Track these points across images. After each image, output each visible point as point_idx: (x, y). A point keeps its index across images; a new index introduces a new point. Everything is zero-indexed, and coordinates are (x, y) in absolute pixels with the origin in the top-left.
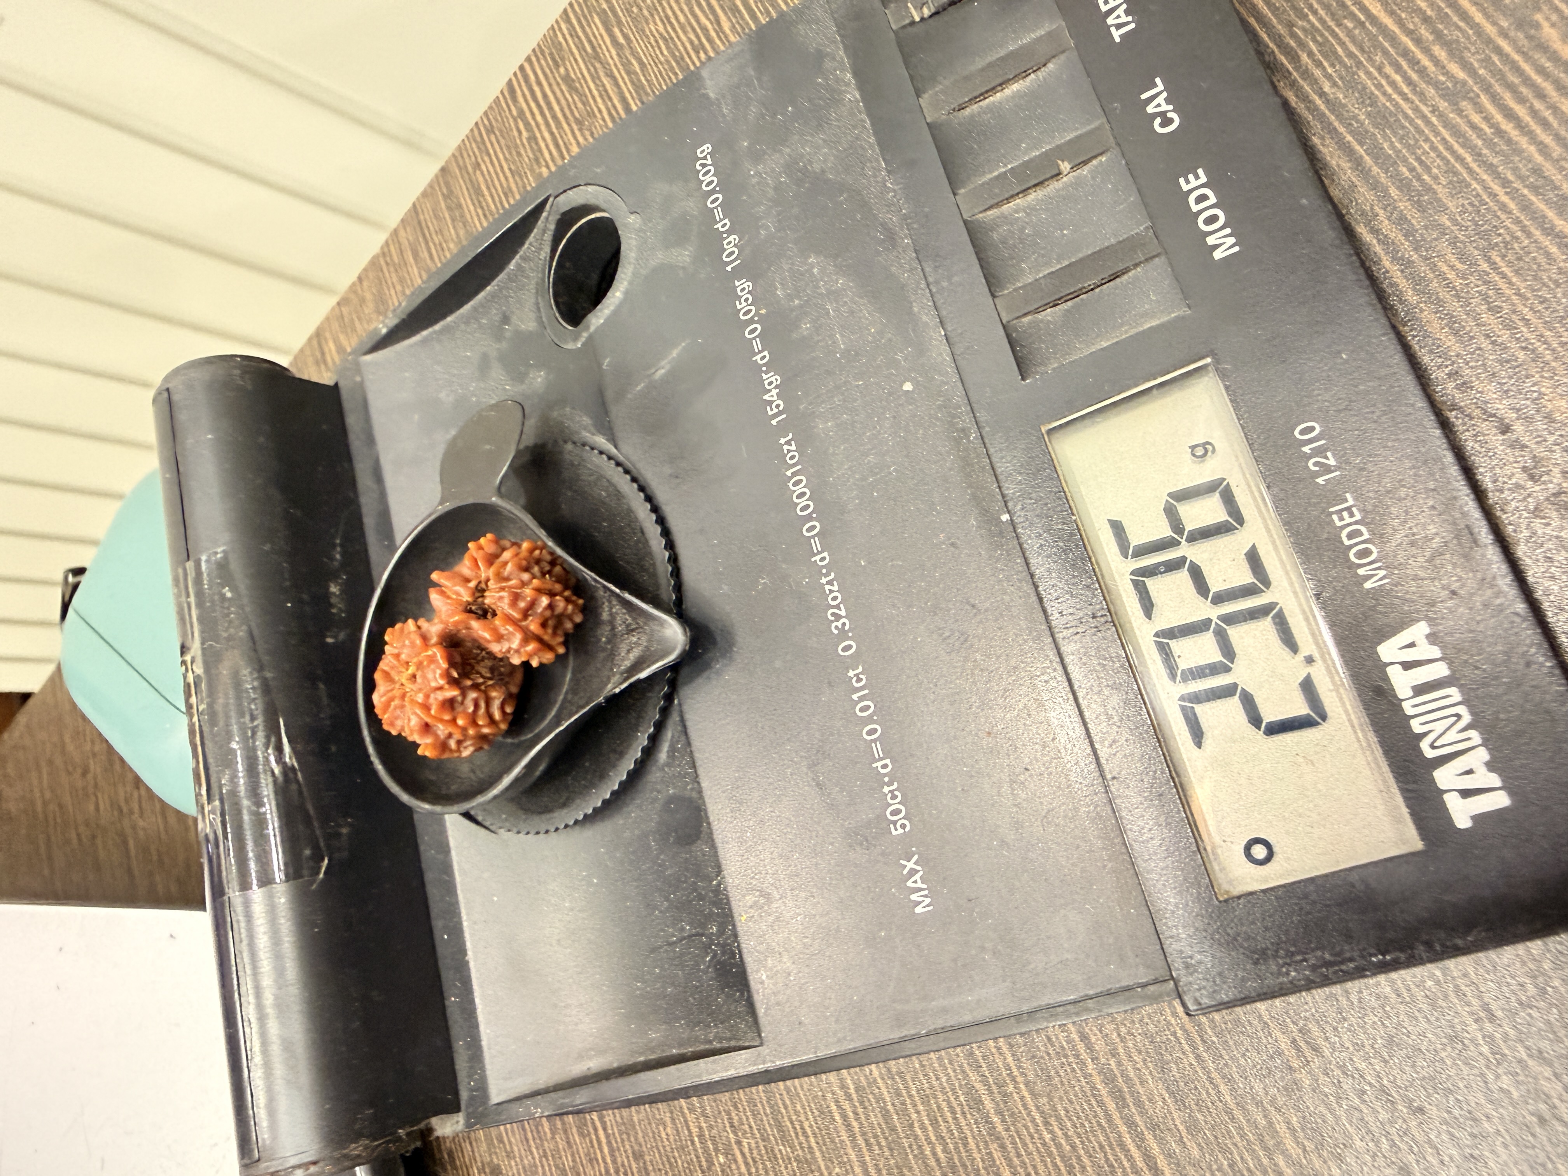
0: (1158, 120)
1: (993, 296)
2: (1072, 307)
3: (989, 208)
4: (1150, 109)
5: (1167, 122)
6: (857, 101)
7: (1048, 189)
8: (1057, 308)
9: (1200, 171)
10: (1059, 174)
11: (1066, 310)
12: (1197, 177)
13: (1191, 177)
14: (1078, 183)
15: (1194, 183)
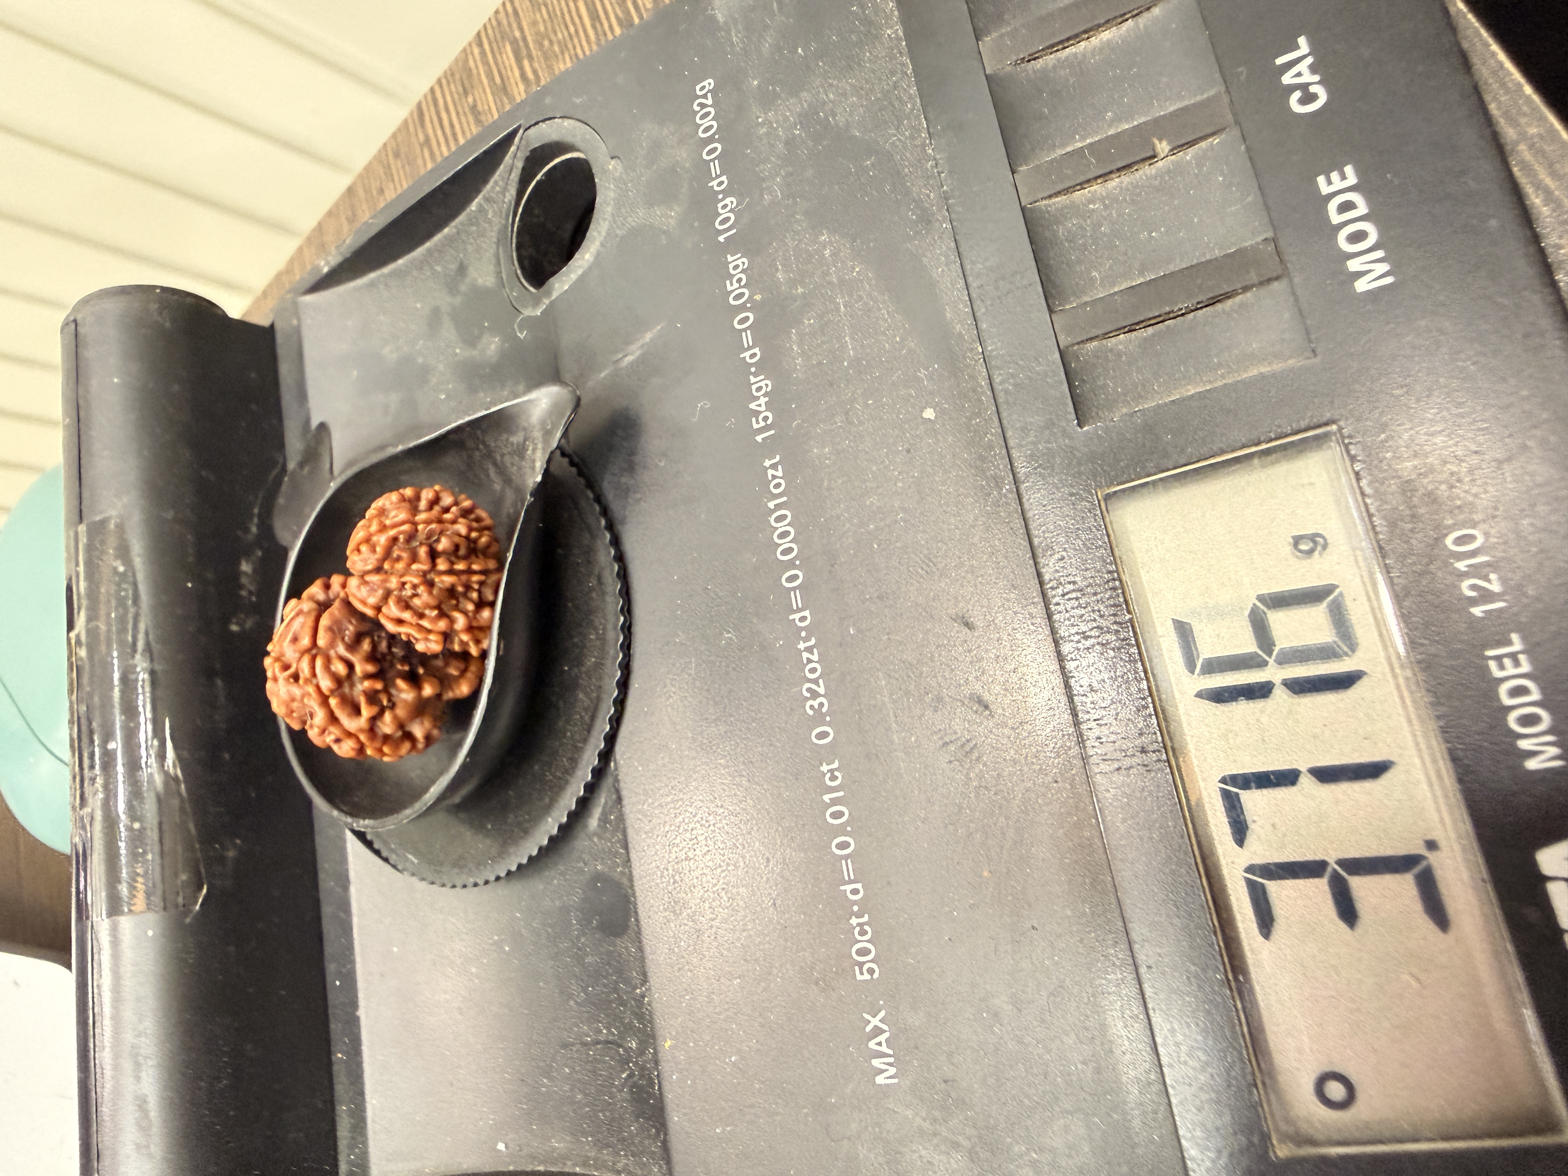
0: (1297, 95)
1: (1051, 311)
2: (1153, 335)
3: (1058, 194)
4: (1287, 79)
5: (1308, 98)
6: (898, 39)
7: (1137, 175)
8: (1135, 333)
9: (1349, 170)
10: (1154, 157)
11: (1145, 339)
12: (1343, 177)
13: (1335, 176)
14: (1177, 170)
15: (1338, 184)
